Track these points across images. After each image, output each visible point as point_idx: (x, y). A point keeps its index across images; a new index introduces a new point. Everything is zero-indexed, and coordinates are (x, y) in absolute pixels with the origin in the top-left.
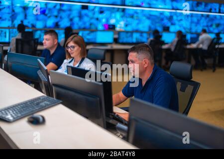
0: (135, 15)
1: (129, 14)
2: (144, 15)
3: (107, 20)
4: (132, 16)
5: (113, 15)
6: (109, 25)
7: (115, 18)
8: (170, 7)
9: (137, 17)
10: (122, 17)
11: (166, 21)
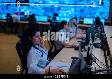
0: (35, 8)
1: (31, 7)
2: (41, 7)
3: (20, 10)
4: (33, 8)
5: (23, 8)
6: (21, 13)
7: (24, 8)
8: (59, 3)
9: (36, 8)
10: (28, 8)
11: (55, 10)
